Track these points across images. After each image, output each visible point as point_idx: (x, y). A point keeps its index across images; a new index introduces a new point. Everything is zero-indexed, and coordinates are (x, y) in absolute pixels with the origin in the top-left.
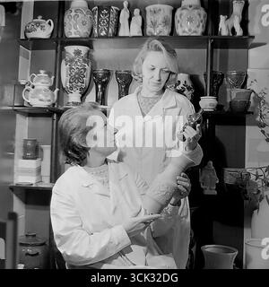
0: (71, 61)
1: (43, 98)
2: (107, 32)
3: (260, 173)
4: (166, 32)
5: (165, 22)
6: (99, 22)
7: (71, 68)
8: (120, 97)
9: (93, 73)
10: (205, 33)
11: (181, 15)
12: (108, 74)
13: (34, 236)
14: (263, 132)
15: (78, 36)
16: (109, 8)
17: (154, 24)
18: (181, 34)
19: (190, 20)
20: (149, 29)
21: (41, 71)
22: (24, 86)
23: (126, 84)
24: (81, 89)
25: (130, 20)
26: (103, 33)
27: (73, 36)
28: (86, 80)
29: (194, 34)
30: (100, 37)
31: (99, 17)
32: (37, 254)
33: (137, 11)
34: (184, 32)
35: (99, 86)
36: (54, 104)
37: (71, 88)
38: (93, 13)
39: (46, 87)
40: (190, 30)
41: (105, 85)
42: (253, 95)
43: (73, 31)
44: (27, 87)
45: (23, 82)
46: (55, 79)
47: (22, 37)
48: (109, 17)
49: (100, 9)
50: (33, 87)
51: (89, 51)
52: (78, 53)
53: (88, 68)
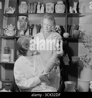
0: (21, 21)
1: (11, 33)
2: (33, 12)
3: (83, 58)
4: (52, 12)
5: (52, 9)
6: (30, 9)
7: (21, 23)
8: (37, 33)
9: (28, 25)
10: (65, 12)
11: (57, 7)
12: (33, 25)
13: (9, 79)
14: (84, 44)
15: (23, 13)
16: (33, 4)
17: (48, 9)
18: (57, 13)
19: (60, 8)
20: (47, 11)
21: (11, 24)
22: (5, 29)
23: (39, 29)
24: (24, 30)
25: (40, 8)
26: (32, 12)
27: (22, 13)
28: (26, 27)
29: (62, 13)
30: (30, 13)
31: (30, 7)
32: (10, 85)
33: (43, 5)
34: (58, 12)
35: (30, 29)
36: (15, 35)
37: (21, 30)
38: (28, 6)
39: (12, 29)
40: (60, 11)
41: (32, 29)
42: (81, 32)
43: (21, 11)
44: (6, 30)
45: (4, 28)
46: (15, 27)
47: (4, 13)
48: (33, 7)
49: (31, 4)
50: (8, 30)
51: (27, 18)
52: (23, 18)
53: (27, 23)
